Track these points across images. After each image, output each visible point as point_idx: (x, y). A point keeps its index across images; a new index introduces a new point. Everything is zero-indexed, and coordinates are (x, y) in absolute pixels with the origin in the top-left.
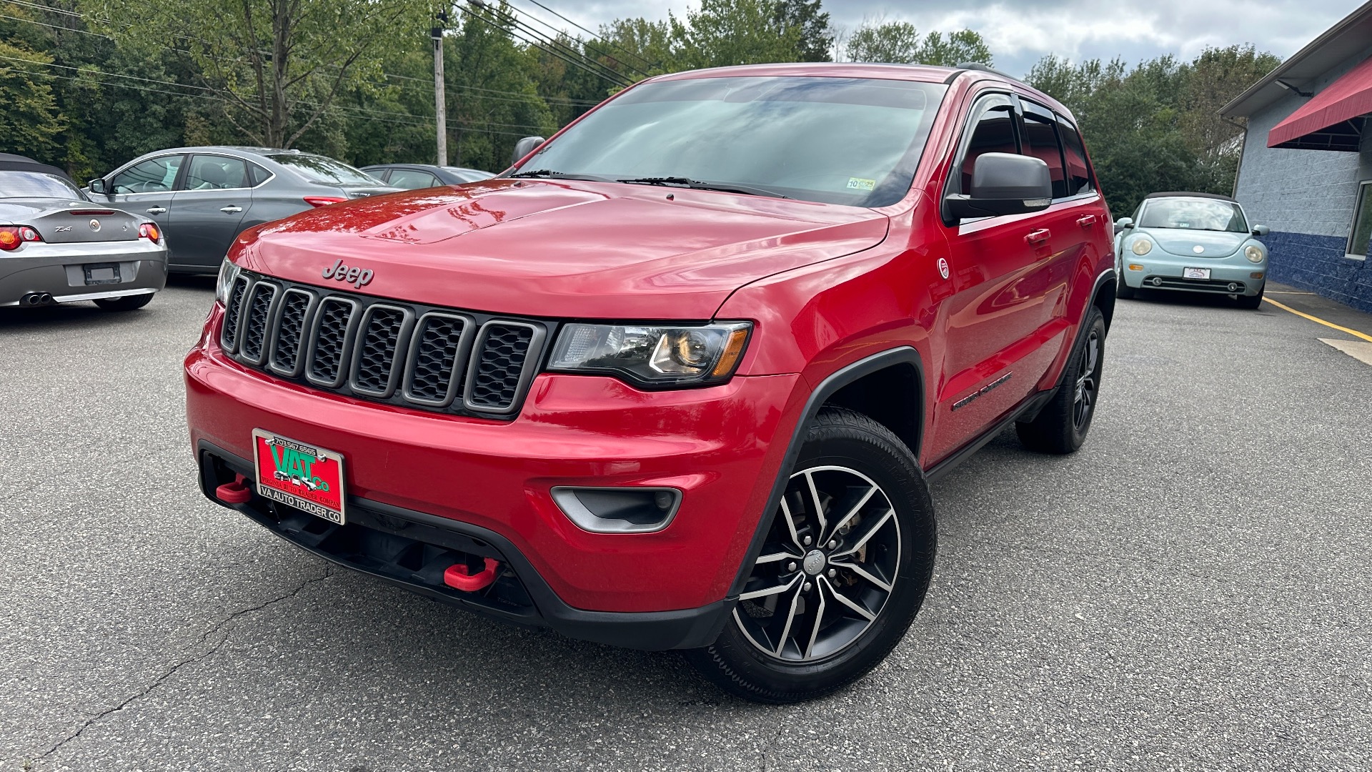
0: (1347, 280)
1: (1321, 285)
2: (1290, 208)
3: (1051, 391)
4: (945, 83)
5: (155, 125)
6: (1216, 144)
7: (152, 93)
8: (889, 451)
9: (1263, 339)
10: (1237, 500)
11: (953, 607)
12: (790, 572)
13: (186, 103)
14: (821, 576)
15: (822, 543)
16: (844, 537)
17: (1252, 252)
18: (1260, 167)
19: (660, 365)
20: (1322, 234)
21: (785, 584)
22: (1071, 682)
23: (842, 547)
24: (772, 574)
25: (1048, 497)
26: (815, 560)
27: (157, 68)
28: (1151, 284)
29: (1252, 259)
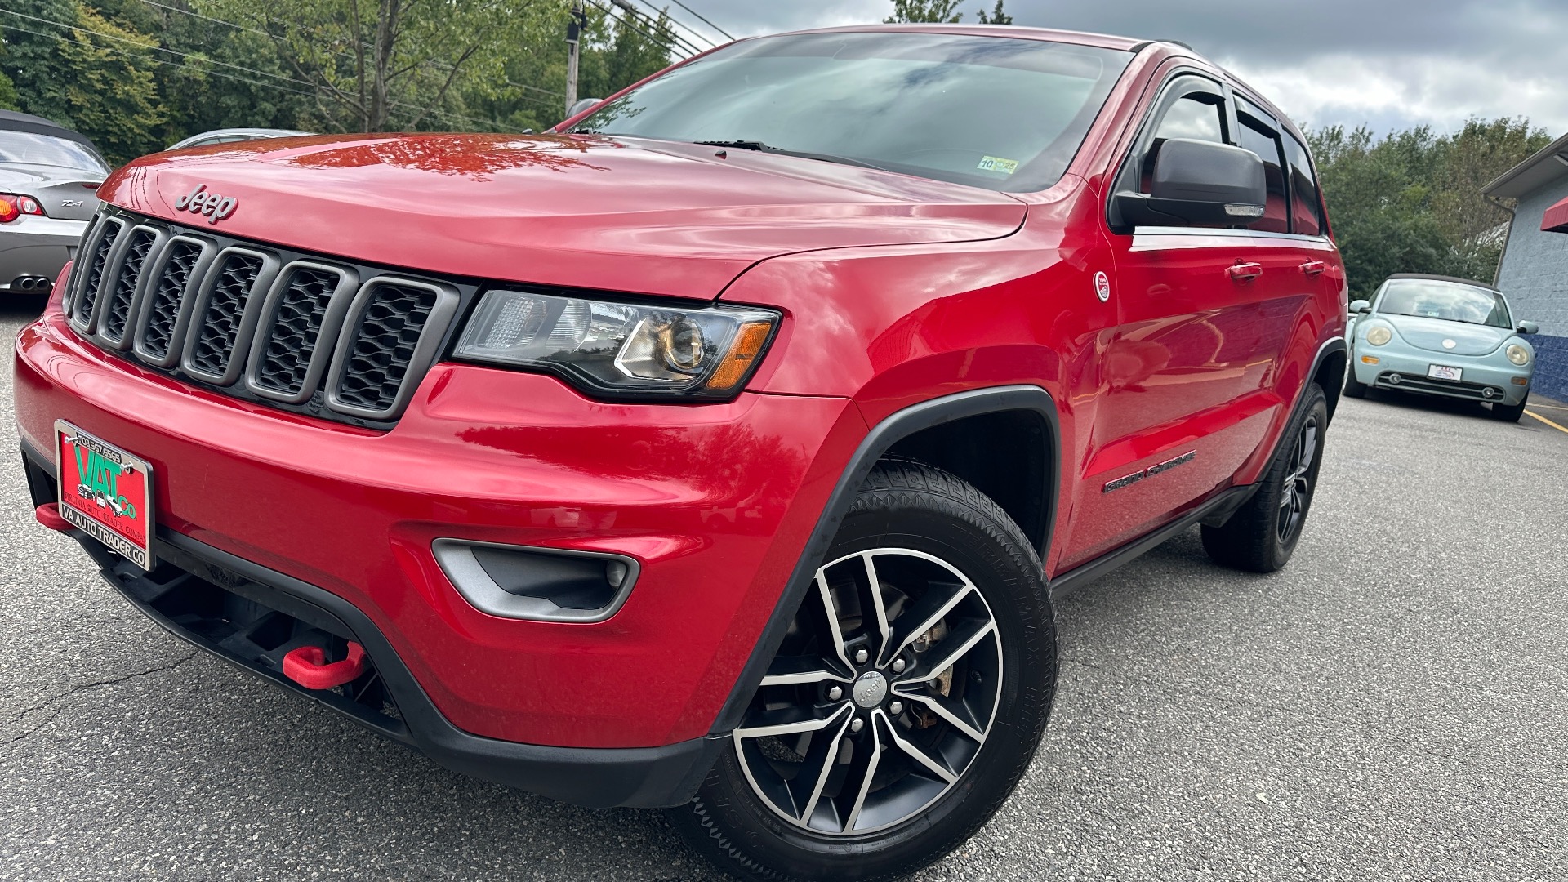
2: (1562, 308)
3: (1251, 488)
4: (1131, 51)
6: (1474, 232)
7: (263, 88)
8: (993, 535)
9: (1525, 455)
10: (1489, 652)
11: (1085, 768)
12: (832, 701)
13: (300, 103)
14: (879, 711)
15: (883, 662)
16: (919, 657)
17: (1515, 353)
18: (1528, 259)
19: (632, 366)
21: (821, 719)
23: (913, 671)
24: (807, 701)
25: (1235, 628)
26: (870, 687)
27: (271, 61)
28: (1387, 381)
29: (1515, 361)
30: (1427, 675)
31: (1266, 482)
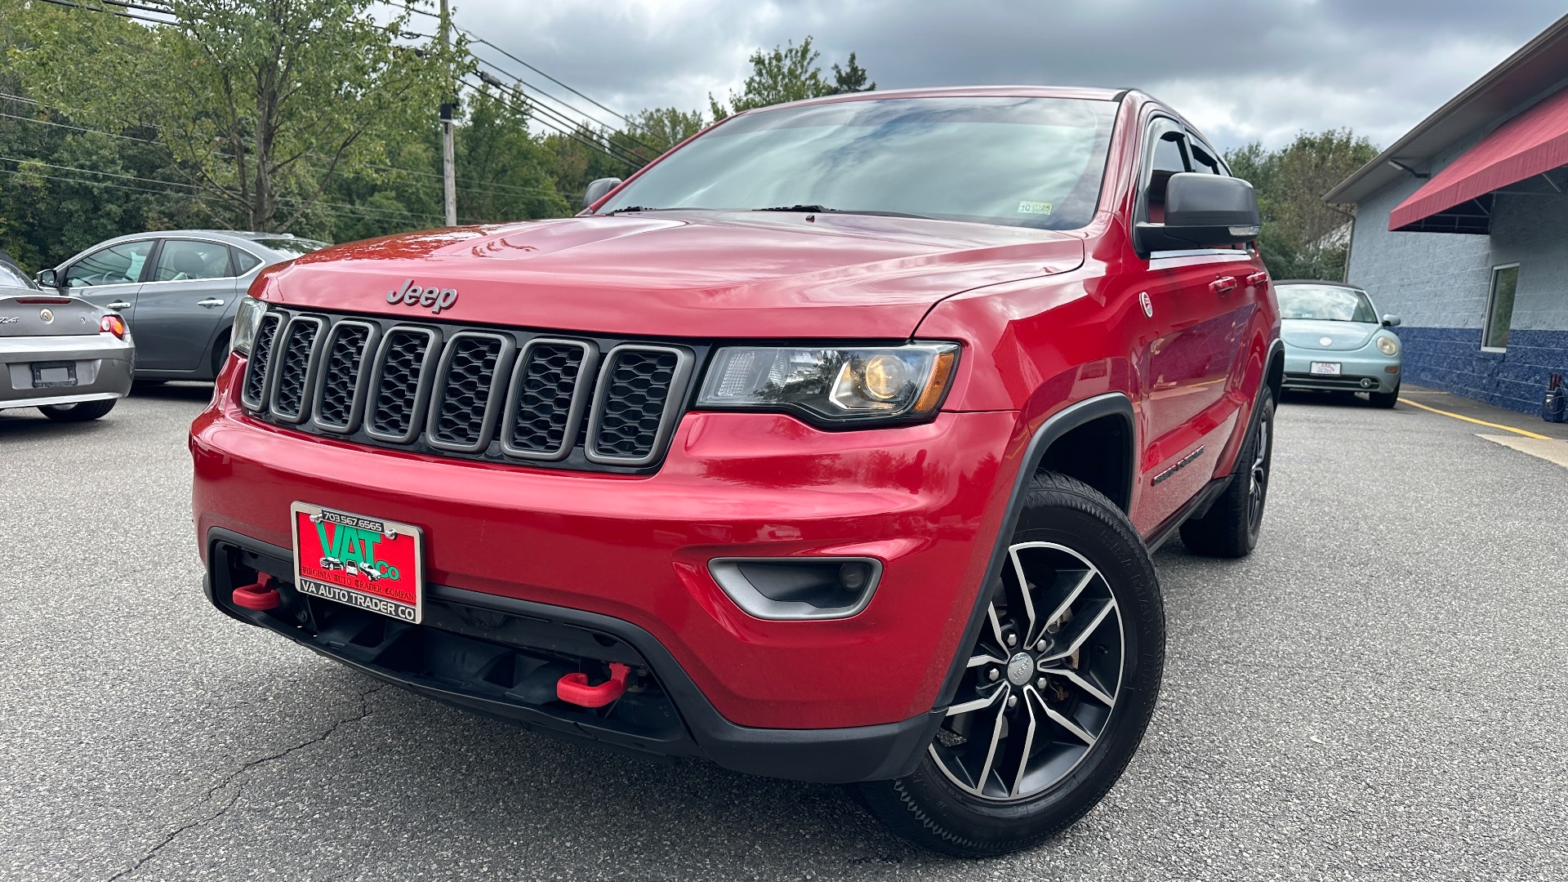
0: (1485, 375)
1: (1455, 383)
2: (1411, 300)
3: (1227, 479)
4: (1114, 100)
5: (109, 227)
6: (1317, 238)
7: (107, 190)
8: (1111, 523)
9: (1415, 435)
10: (1450, 603)
12: (991, 682)
13: (147, 202)
14: (1029, 687)
15: (1030, 644)
16: (1053, 636)
17: (1384, 344)
18: (1373, 258)
19: (842, 399)
20: (1452, 326)
21: (987, 698)
22: (1332, 818)
23: (1053, 649)
24: (971, 683)
26: (1021, 666)
27: (113, 162)
29: (1386, 351)
30: (1407, 628)
31: (1237, 475)
